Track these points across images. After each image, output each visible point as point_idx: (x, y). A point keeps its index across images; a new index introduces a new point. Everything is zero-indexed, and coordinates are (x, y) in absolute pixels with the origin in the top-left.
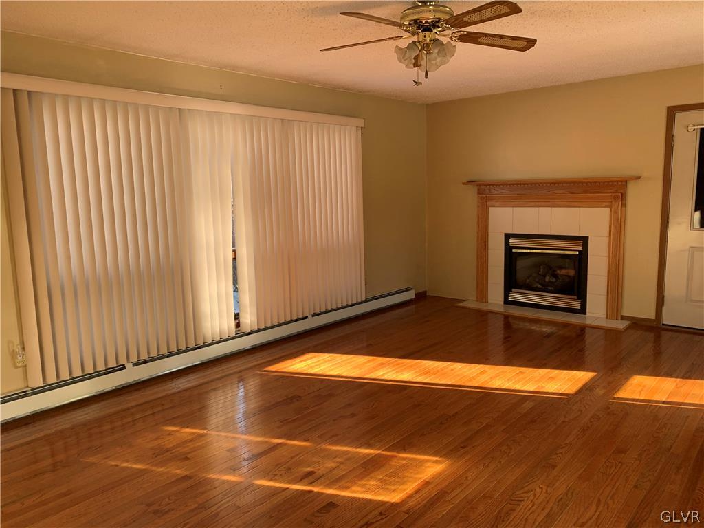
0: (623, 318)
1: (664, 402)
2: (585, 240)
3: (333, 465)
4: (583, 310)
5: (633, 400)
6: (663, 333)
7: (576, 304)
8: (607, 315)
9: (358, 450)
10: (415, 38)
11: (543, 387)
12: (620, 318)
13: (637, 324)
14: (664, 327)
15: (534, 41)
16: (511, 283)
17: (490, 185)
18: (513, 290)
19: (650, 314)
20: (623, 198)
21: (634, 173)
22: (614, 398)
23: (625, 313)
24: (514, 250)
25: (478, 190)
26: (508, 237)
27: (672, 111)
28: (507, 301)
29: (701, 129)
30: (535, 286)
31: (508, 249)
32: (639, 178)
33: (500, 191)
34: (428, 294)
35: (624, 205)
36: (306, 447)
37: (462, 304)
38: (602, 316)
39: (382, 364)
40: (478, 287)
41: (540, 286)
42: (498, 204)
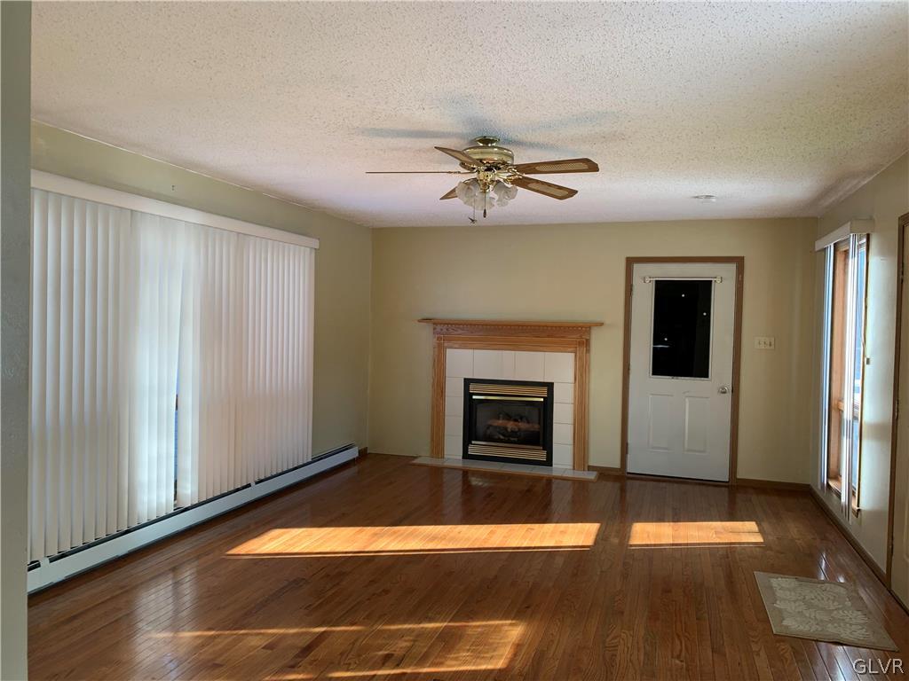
0: (591, 468)
1: (673, 545)
2: (550, 386)
3: (408, 644)
4: (549, 462)
5: (647, 545)
6: (629, 482)
7: (541, 455)
8: (574, 467)
9: (421, 625)
10: (474, 176)
11: (561, 542)
12: (586, 469)
13: (604, 474)
14: (629, 475)
15: (576, 192)
16: (470, 434)
17: (448, 324)
18: (473, 442)
19: (616, 464)
20: (587, 343)
21: (598, 319)
22: (631, 546)
23: (592, 463)
24: (474, 397)
25: (434, 329)
26: (467, 382)
27: (631, 262)
28: (466, 456)
29: (656, 281)
30: (496, 437)
31: (468, 396)
32: (602, 324)
33: (460, 332)
34: (368, 452)
35: (588, 351)
36: (359, 631)
37: (415, 461)
38: (569, 467)
39: (375, 534)
40: (432, 440)
41: (502, 437)
42: (456, 346)
